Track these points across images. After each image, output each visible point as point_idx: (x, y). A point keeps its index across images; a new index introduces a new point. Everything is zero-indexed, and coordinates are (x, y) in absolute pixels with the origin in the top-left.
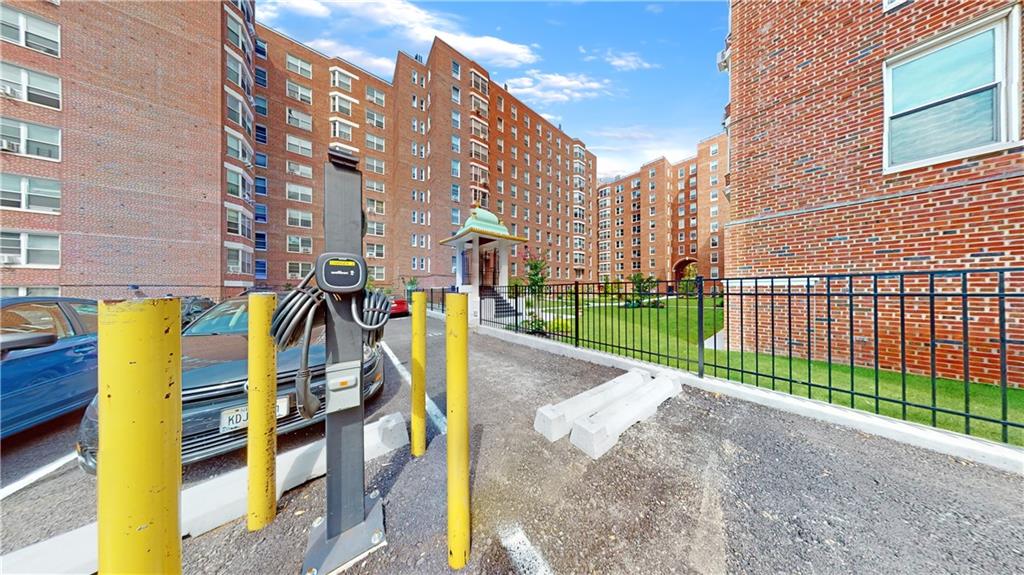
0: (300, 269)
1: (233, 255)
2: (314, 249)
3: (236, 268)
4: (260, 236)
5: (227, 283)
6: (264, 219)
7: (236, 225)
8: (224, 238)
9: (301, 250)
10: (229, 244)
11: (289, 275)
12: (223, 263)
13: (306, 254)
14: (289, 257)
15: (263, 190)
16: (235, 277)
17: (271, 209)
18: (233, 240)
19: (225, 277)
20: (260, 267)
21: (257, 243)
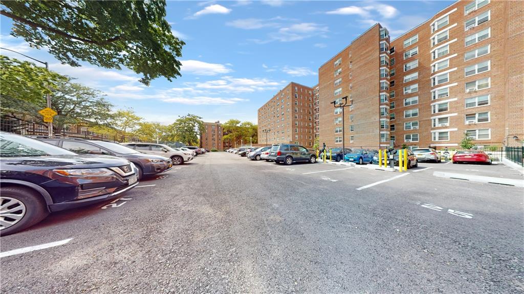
0: (412, 137)
1: (382, 136)
2: (420, 127)
3: (384, 140)
4: (392, 126)
5: (381, 145)
6: (394, 118)
7: (384, 126)
8: (380, 130)
9: (412, 128)
10: (381, 133)
11: (405, 141)
12: (380, 139)
13: (415, 130)
14: (405, 132)
15: (393, 107)
16: (384, 143)
17: (397, 113)
18: (383, 131)
19: (380, 143)
20: (392, 138)
21: (391, 129)
